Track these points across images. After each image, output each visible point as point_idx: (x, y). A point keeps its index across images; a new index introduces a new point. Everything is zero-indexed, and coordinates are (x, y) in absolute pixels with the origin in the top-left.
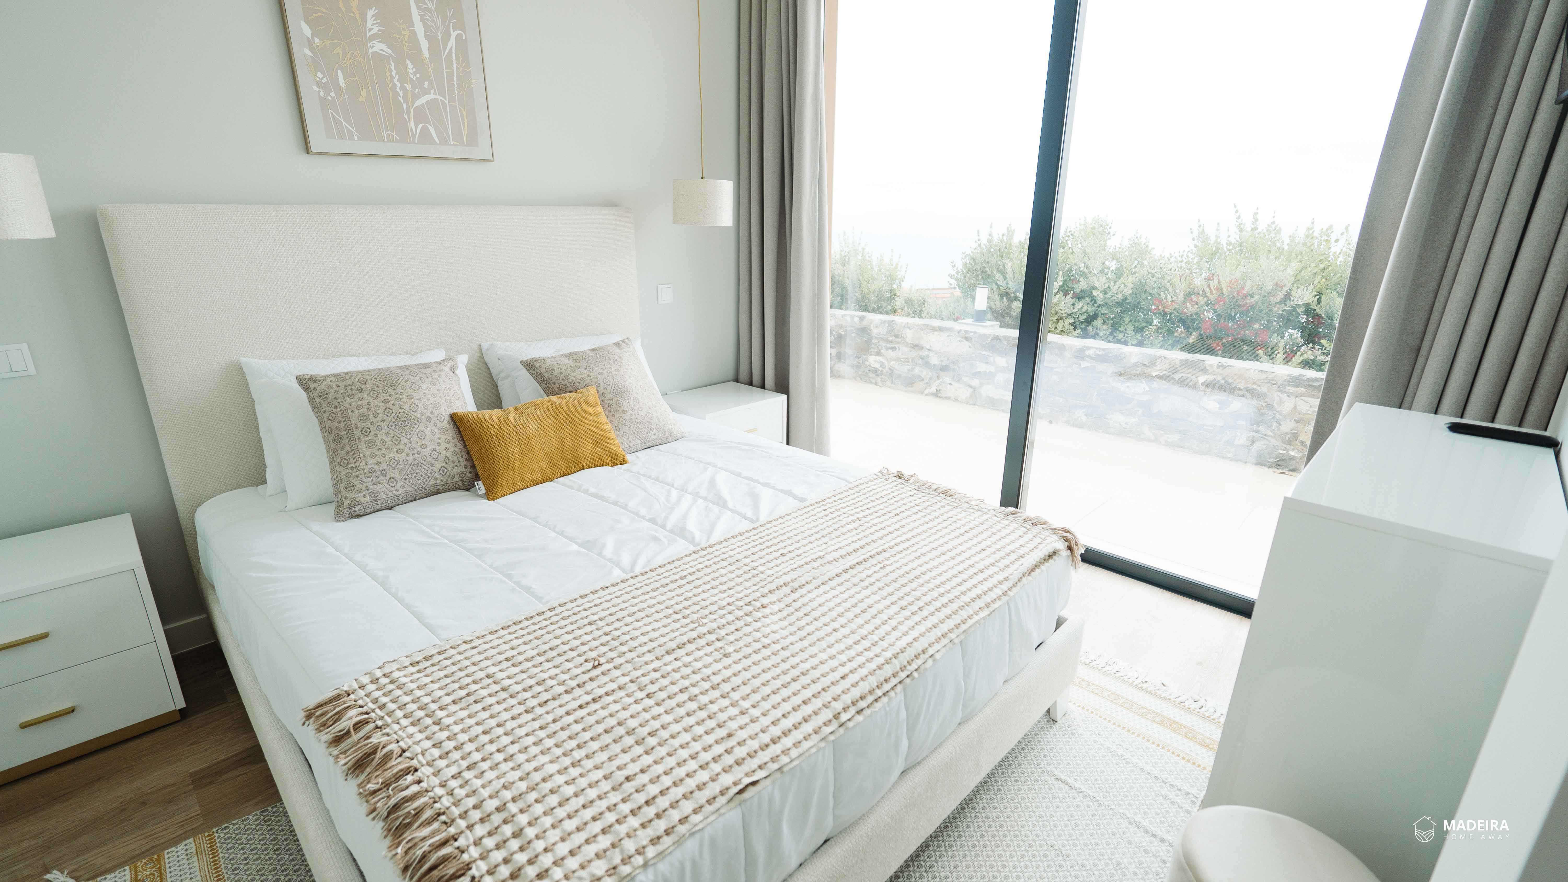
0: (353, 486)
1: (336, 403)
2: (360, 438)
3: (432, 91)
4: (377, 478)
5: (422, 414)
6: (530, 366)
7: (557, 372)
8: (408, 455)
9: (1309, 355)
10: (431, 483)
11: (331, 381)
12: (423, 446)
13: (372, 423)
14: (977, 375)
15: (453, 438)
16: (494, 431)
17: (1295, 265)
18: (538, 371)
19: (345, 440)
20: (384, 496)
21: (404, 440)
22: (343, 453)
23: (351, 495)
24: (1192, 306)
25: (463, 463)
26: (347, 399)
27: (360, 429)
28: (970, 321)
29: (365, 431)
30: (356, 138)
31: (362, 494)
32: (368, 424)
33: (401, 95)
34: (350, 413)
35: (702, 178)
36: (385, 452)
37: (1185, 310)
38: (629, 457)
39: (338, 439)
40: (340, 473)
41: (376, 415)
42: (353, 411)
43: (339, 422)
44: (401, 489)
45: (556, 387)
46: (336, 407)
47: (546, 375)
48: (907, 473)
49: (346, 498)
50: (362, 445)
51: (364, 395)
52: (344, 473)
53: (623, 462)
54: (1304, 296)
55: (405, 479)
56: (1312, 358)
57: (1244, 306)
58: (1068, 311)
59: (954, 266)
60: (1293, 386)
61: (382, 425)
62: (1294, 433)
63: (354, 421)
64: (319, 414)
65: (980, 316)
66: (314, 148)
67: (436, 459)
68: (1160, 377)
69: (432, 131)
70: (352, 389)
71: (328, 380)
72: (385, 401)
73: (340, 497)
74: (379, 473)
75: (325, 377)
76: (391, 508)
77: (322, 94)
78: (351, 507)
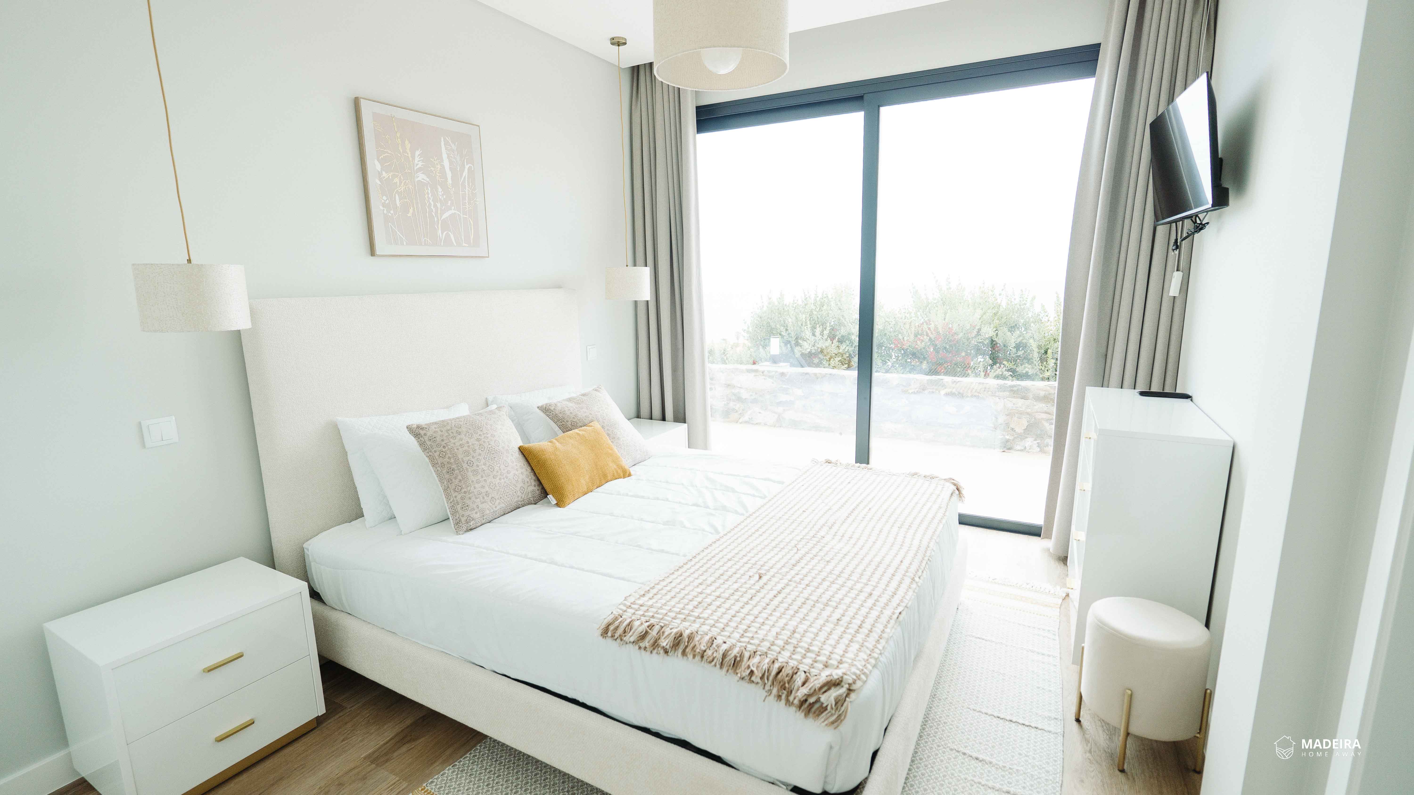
0: (468, 506)
1: (443, 443)
2: (467, 469)
3: (453, 208)
4: (483, 498)
5: (503, 448)
6: (546, 410)
7: (568, 413)
8: (500, 479)
9: (999, 372)
10: (516, 500)
11: (435, 428)
12: (508, 472)
13: (473, 457)
14: (779, 404)
15: (524, 465)
16: (553, 457)
17: (979, 312)
18: (553, 413)
19: (457, 471)
20: (488, 512)
21: (496, 468)
22: (457, 482)
23: (467, 513)
24: (921, 343)
25: (533, 483)
26: (451, 440)
27: (466, 462)
28: (768, 363)
29: (470, 463)
30: (405, 244)
31: (474, 511)
32: (470, 457)
33: (434, 211)
34: (456, 451)
35: (627, 266)
36: (485, 478)
37: (917, 346)
38: (632, 470)
39: (450, 471)
40: (456, 497)
41: (474, 451)
42: (458, 449)
43: (449, 458)
44: (500, 506)
45: (569, 424)
46: (444, 447)
47: (561, 415)
48: (833, 460)
49: (463, 516)
50: (470, 474)
51: (462, 436)
52: (459, 497)
53: (630, 475)
54: (988, 332)
55: (501, 498)
56: (1001, 373)
57: (953, 341)
58: (836, 352)
59: (745, 323)
60: (1001, 391)
61: (480, 457)
62: (1006, 423)
63: (460, 456)
64: (430, 453)
65: (774, 360)
66: (378, 251)
67: (517, 481)
68: (914, 393)
69: (452, 236)
70: (452, 433)
71: (433, 427)
72: (478, 440)
73: (458, 515)
74: (484, 494)
75: (429, 425)
76: (489, 522)
77: (385, 212)
78: (467, 523)
